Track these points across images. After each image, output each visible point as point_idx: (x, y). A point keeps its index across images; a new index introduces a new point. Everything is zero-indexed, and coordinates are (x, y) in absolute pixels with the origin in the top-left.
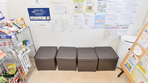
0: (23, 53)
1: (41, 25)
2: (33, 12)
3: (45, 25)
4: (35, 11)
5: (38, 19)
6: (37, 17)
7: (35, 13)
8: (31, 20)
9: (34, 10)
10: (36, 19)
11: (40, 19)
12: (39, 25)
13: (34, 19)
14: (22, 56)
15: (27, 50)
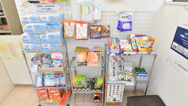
0: (121, 80)
1: (180, 66)
2: (182, 36)
3: (187, 71)
4: (185, 35)
5: (181, 52)
6: (182, 48)
7: (184, 38)
8: (171, 48)
9: (185, 33)
10: (178, 51)
11: (184, 54)
12: (177, 64)
13: (176, 49)
14: (116, 81)
15: (129, 80)
